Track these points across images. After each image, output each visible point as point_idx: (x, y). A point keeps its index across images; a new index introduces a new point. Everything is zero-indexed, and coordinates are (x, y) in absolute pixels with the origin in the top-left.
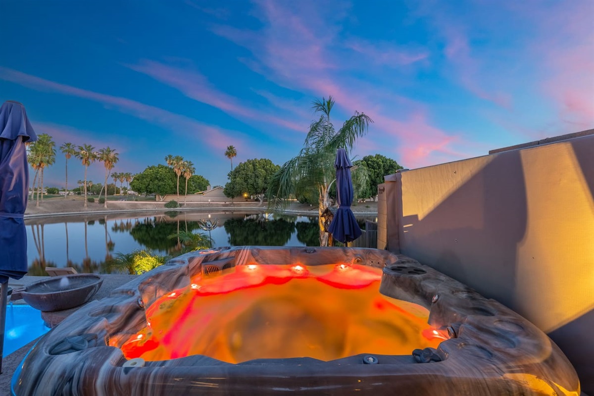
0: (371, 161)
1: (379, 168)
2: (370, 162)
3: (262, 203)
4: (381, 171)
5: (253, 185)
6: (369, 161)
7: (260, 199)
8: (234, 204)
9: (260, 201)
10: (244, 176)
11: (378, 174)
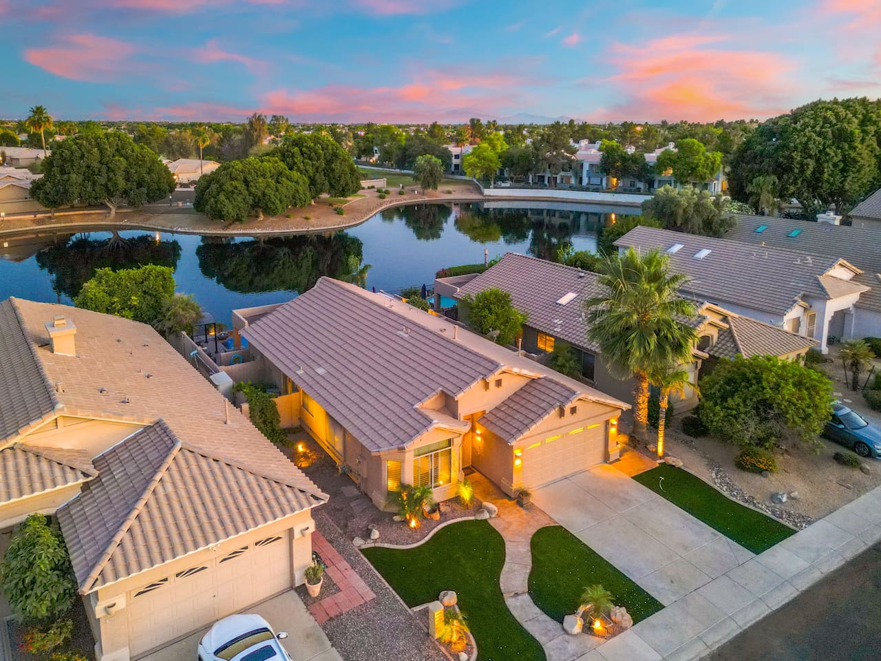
0: (307, 147)
1: (319, 159)
2: (304, 149)
3: (116, 213)
4: (321, 163)
5: (106, 186)
6: (303, 146)
7: (111, 207)
8: (56, 217)
9: (110, 209)
10: (84, 169)
11: (317, 168)
